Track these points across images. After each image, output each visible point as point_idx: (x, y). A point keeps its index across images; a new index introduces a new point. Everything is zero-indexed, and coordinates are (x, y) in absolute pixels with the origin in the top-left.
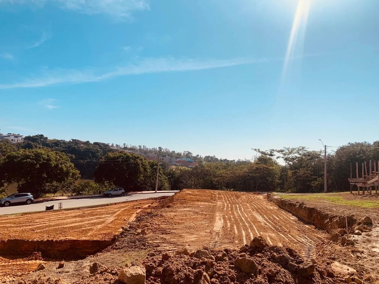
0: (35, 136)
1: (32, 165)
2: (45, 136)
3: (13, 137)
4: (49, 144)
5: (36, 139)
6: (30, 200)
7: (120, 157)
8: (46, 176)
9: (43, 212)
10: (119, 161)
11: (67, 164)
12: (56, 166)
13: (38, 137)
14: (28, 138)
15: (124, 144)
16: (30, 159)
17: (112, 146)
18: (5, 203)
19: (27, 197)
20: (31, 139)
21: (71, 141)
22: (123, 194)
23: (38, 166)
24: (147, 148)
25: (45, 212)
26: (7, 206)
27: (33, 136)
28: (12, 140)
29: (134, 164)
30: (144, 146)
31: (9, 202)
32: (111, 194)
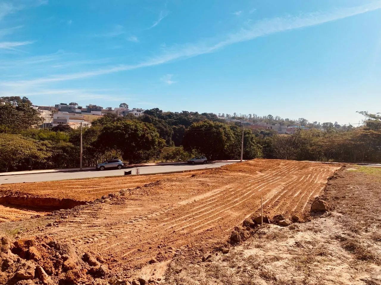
0: (152, 110)
1: (122, 135)
2: (160, 109)
3: (135, 112)
4: (164, 116)
5: (153, 112)
6: (121, 165)
7: (203, 126)
8: (134, 145)
9: (121, 176)
10: (201, 130)
11: (153, 133)
12: (143, 136)
13: (154, 110)
14: (147, 112)
15: (235, 114)
16: (120, 129)
17: (223, 116)
18: (100, 167)
19: (118, 162)
20: (149, 112)
21: (182, 112)
22: (205, 162)
23: (127, 136)
24: (258, 116)
25: (123, 176)
26: (102, 170)
27: (150, 110)
28: (136, 114)
29: (217, 133)
30: (254, 114)
31: (104, 167)
32: (194, 161)
